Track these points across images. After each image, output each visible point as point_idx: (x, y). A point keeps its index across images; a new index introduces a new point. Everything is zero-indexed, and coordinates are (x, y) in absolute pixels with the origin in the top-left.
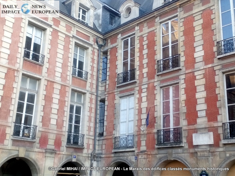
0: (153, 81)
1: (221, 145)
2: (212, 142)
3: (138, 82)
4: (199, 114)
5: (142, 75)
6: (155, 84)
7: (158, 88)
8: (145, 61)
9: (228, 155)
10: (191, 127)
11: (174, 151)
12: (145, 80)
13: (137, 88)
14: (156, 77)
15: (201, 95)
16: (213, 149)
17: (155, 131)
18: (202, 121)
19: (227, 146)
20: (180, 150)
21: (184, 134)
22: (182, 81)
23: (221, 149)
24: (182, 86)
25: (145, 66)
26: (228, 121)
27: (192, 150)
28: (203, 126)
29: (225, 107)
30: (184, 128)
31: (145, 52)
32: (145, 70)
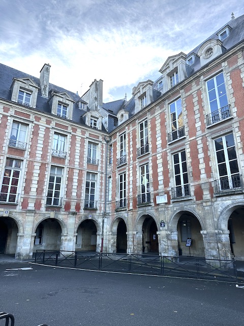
0: (135, 162)
1: (171, 203)
2: (166, 201)
3: (128, 163)
4: (160, 183)
5: (130, 158)
6: (137, 164)
7: (138, 167)
8: (131, 149)
9: (175, 209)
10: (156, 192)
11: (147, 208)
12: (131, 162)
13: (127, 168)
14: (137, 160)
15: (160, 170)
16: (167, 206)
17: (137, 196)
18: (161, 187)
19: (175, 203)
20: (150, 208)
21: (152, 197)
22: (151, 161)
23: (171, 206)
24: (150, 164)
25: (131, 152)
26: (176, 186)
27: (156, 208)
28: (162, 191)
29: (173, 177)
30: (152, 193)
31: (131, 143)
32: (131, 156)
